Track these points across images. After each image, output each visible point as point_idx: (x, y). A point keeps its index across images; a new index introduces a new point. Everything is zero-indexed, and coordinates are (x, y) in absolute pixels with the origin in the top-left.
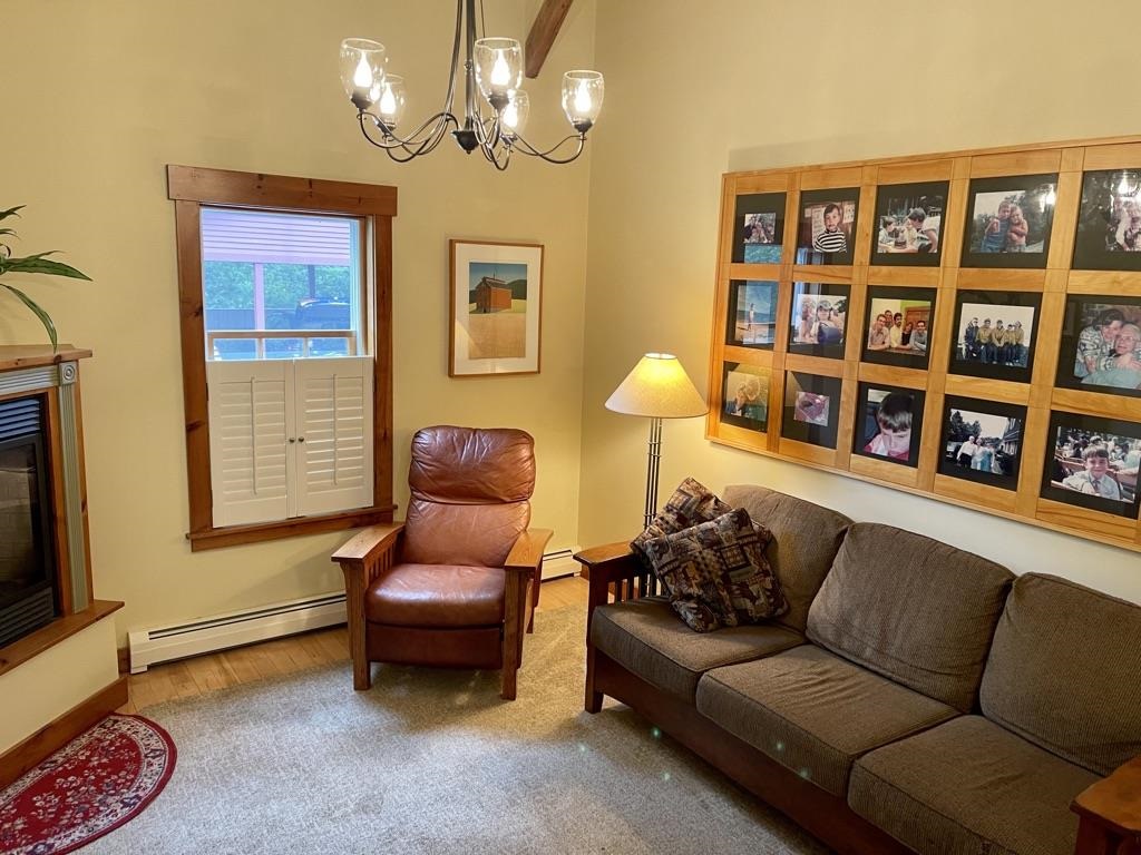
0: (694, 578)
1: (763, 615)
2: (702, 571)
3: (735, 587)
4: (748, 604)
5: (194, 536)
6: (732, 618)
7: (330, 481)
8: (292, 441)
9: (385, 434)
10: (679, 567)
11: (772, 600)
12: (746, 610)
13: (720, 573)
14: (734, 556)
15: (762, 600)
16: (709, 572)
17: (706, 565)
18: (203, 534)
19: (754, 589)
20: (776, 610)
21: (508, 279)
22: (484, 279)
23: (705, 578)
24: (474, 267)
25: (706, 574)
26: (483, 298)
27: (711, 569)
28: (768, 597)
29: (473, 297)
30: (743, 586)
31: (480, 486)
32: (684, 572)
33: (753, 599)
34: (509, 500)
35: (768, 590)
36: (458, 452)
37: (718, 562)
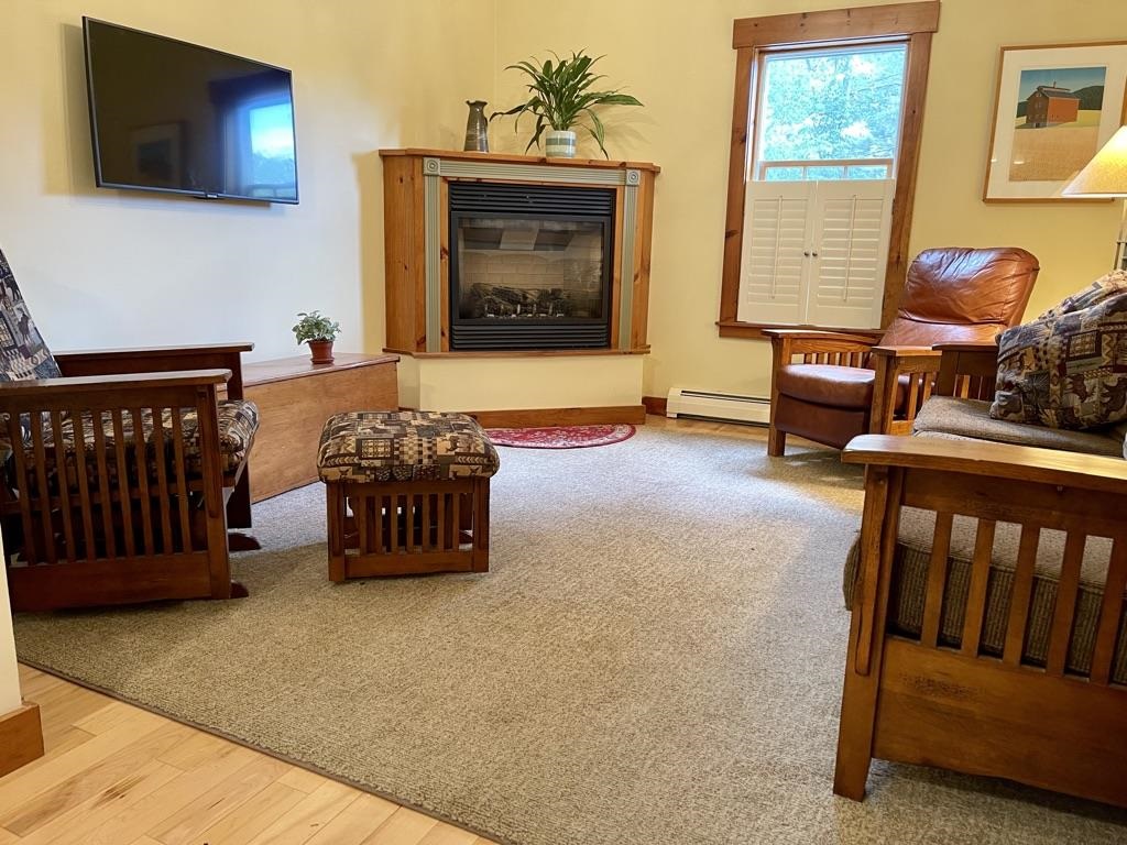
0: (1028, 367)
1: (1092, 417)
2: (1039, 360)
3: (1069, 380)
4: (1075, 400)
5: (723, 324)
6: (1050, 415)
7: (839, 297)
8: (806, 255)
9: (899, 257)
10: (1017, 353)
11: (1107, 400)
12: (1072, 408)
13: (1057, 362)
14: (1083, 344)
15: (1095, 398)
16: (1047, 362)
17: (1045, 353)
18: (730, 326)
19: (1089, 383)
20: (1108, 412)
21: (1075, 86)
22: (1040, 89)
23: (1041, 368)
24: (1027, 75)
25: (1043, 363)
26: (1035, 110)
27: (1048, 357)
28: (1104, 395)
29: (1023, 109)
30: (1079, 378)
31: (951, 303)
32: (1021, 360)
33: (1084, 396)
34: (975, 320)
35: (1107, 387)
36: (943, 269)
37: (1061, 349)
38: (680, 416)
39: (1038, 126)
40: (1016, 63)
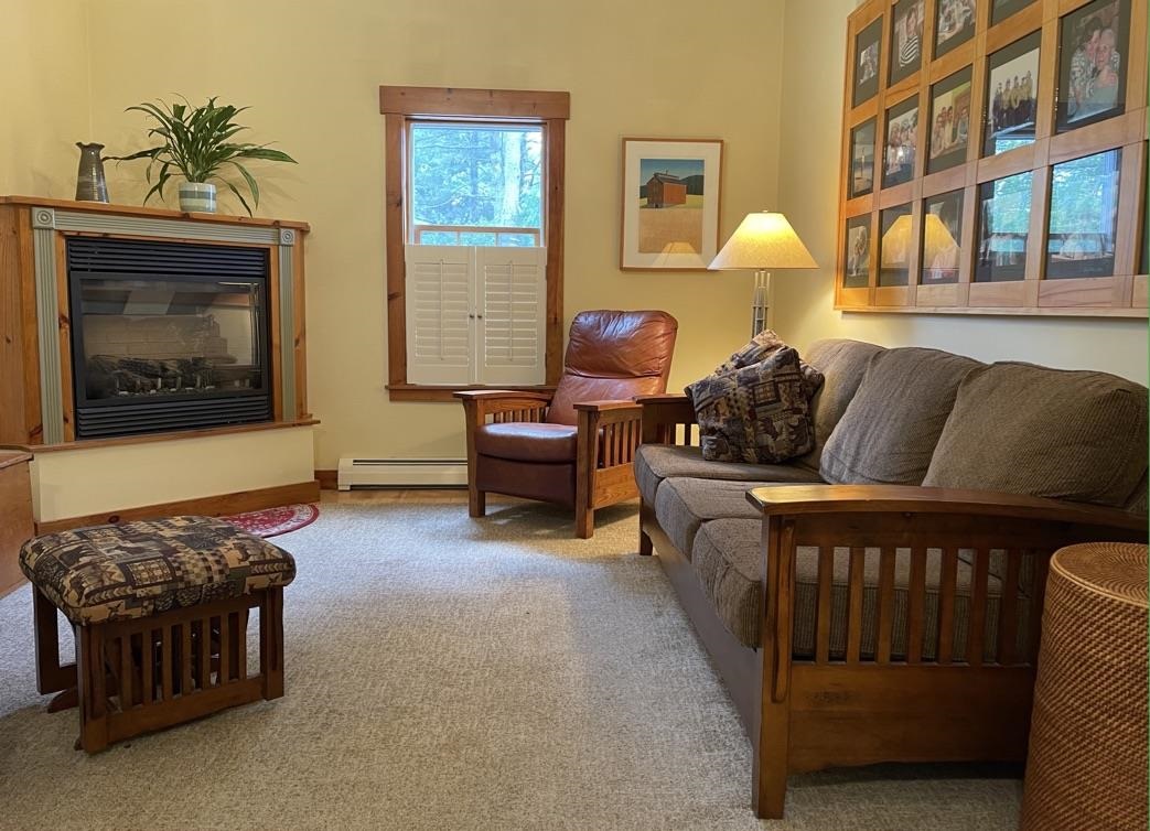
0: (724, 414)
1: (785, 452)
2: (732, 407)
3: (760, 423)
4: (768, 440)
5: (394, 387)
6: (751, 453)
7: (505, 357)
8: (472, 317)
9: (556, 319)
10: (712, 403)
11: (794, 437)
12: (767, 446)
13: (748, 409)
14: (765, 392)
15: (784, 436)
16: (738, 408)
17: (736, 401)
18: (399, 388)
19: (777, 425)
20: (797, 446)
21: (682, 174)
22: (656, 175)
23: (734, 414)
24: (645, 163)
25: (736, 410)
26: (654, 193)
27: (739, 404)
28: (791, 433)
29: (644, 192)
30: (768, 421)
31: (614, 359)
32: (716, 409)
33: (775, 435)
34: (638, 374)
35: (791, 426)
36: (602, 329)
37: (748, 397)
38: (354, 488)
39: (657, 207)
40: (636, 152)
